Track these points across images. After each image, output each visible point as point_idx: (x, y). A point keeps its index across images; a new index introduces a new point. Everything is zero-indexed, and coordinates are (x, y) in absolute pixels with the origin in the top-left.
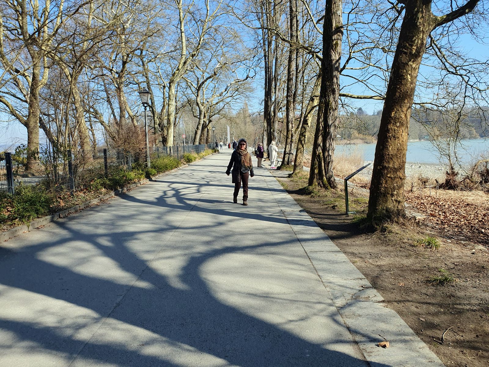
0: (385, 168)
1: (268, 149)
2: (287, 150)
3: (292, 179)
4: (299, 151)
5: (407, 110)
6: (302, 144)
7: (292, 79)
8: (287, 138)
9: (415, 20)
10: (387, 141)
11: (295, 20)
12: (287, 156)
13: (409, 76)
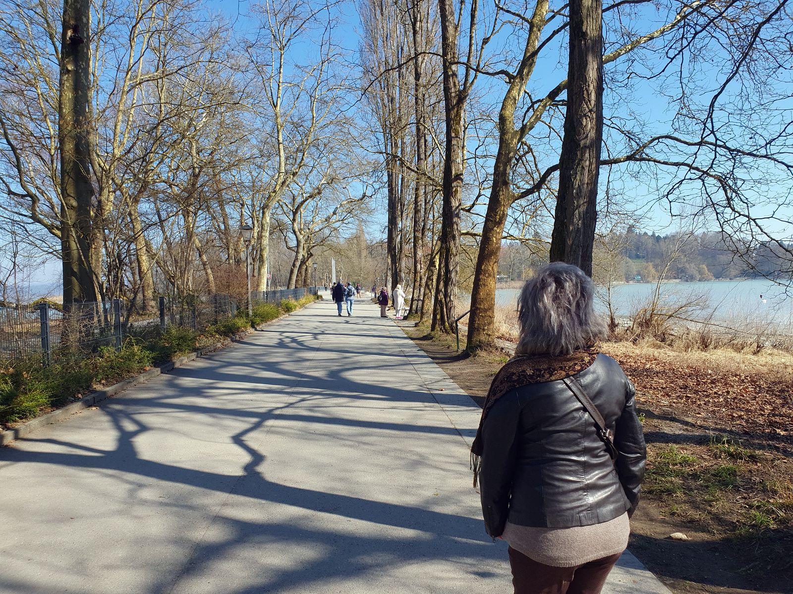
0: (477, 308)
1: (392, 295)
2: (416, 296)
3: (418, 328)
4: (426, 297)
5: (493, 265)
6: (429, 289)
7: (419, 211)
8: (415, 281)
9: (497, 196)
10: (479, 288)
11: (423, 141)
12: (415, 303)
13: (494, 238)
